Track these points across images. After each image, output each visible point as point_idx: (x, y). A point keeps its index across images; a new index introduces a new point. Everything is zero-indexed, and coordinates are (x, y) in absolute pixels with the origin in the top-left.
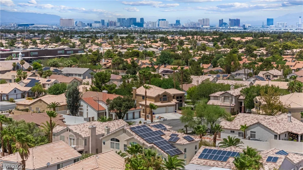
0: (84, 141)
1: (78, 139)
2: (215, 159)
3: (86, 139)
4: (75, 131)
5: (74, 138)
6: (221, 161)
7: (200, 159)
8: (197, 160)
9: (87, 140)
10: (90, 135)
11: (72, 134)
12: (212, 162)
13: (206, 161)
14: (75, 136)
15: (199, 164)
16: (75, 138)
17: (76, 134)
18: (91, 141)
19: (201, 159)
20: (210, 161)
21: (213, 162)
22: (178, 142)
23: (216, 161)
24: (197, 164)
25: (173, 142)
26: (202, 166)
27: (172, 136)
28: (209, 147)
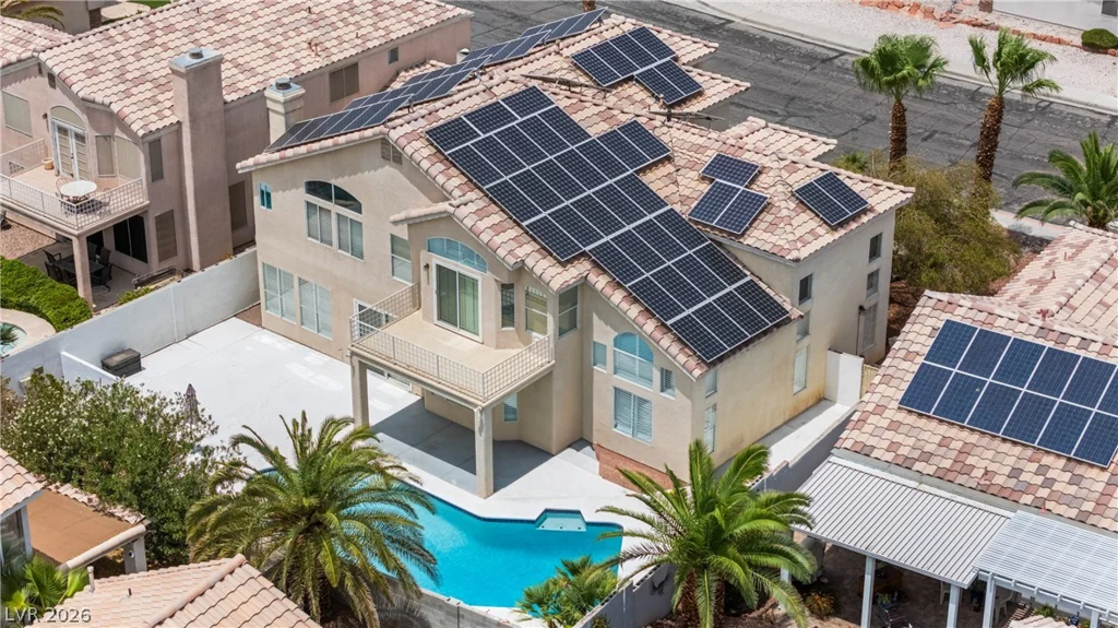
0: (142, 157)
1: (108, 138)
2: (1021, 432)
3: (159, 140)
4: (82, 88)
5: (80, 131)
6: (1069, 459)
7: (912, 419)
8: (894, 426)
9: (167, 145)
10: (182, 114)
11: (70, 105)
12: (999, 457)
13: (960, 436)
14: (84, 118)
15: (905, 465)
16: (90, 133)
17: (92, 105)
18: (194, 150)
19: (920, 415)
20: (986, 440)
21: (1011, 454)
22: (758, 237)
23: (1029, 452)
24: (893, 466)
25: (721, 231)
26: (926, 484)
27: (717, 180)
28: (975, 311)
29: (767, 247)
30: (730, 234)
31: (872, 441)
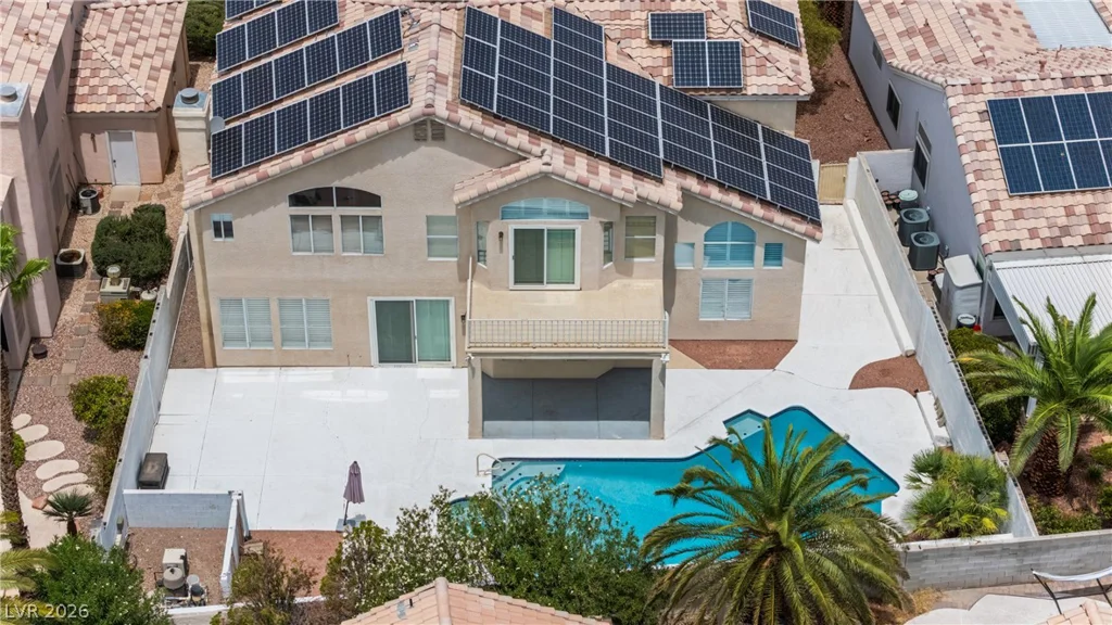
7: (1027, 203)
8: (1018, 214)
13: (1080, 200)
15: (1053, 246)
19: (1032, 196)
22: (755, 83)
24: (1046, 250)
25: (718, 90)
26: (1087, 254)
27: (674, 40)
28: (998, 84)
29: (775, 90)
30: (729, 90)
31: (1012, 236)
